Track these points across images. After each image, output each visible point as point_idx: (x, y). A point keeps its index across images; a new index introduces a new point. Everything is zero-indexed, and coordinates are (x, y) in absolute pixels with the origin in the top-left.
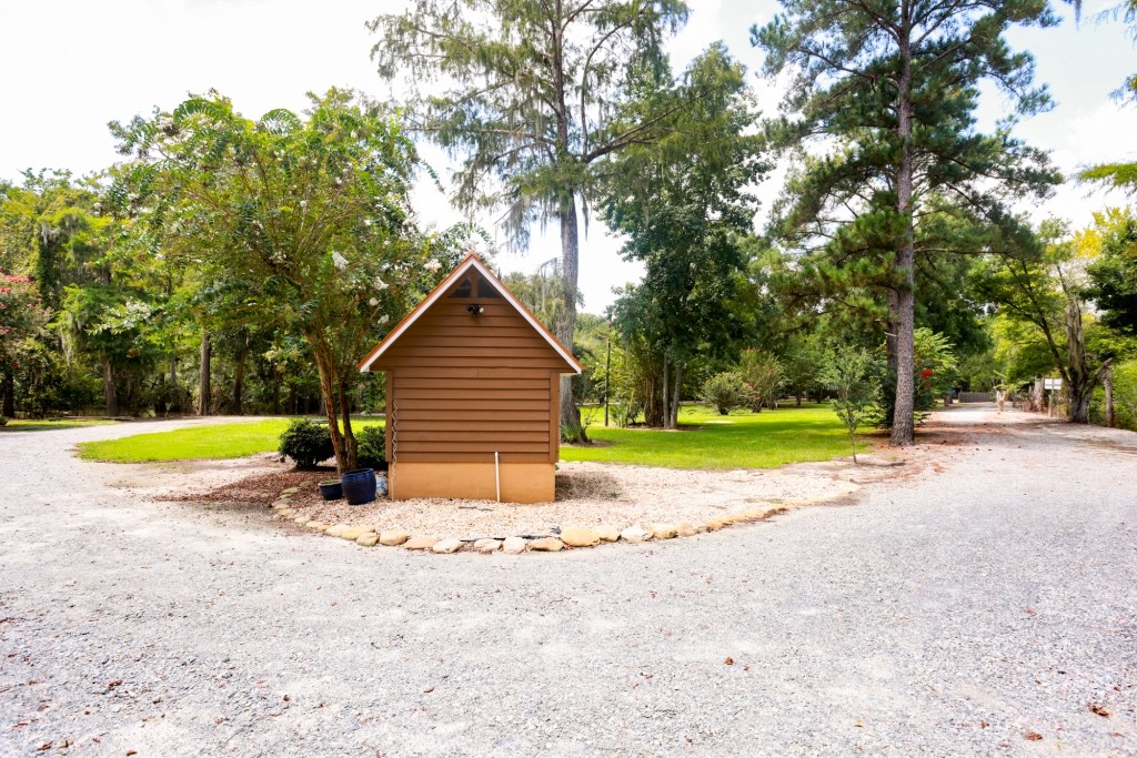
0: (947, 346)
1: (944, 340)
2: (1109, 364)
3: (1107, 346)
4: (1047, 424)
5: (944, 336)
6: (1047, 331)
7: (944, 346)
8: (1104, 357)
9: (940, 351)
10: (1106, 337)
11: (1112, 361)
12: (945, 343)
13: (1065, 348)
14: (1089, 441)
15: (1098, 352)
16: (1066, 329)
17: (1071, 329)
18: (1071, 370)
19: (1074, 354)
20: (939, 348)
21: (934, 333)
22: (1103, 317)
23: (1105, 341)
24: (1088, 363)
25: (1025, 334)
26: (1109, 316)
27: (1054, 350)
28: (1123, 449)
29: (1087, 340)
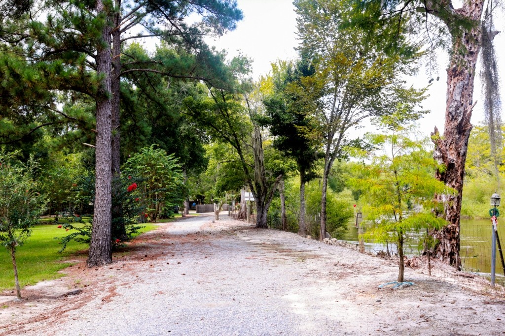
0: (178, 165)
1: (175, 160)
2: (279, 179)
3: (278, 166)
4: (241, 229)
5: (176, 156)
6: (239, 151)
7: (176, 166)
8: (276, 174)
9: (173, 170)
10: (277, 158)
11: (281, 177)
12: (177, 163)
13: (253, 166)
14: (263, 245)
15: (273, 169)
16: (251, 150)
17: (255, 150)
18: (257, 184)
19: (258, 171)
20: (171, 167)
21: (168, 154)
22: (275, 141)
23: (277, 161)
24: (267, 178)
25: (227, 154)
26: (279, 141)
27: (245, 168)
28: (283, 251)
29: (267, 161)
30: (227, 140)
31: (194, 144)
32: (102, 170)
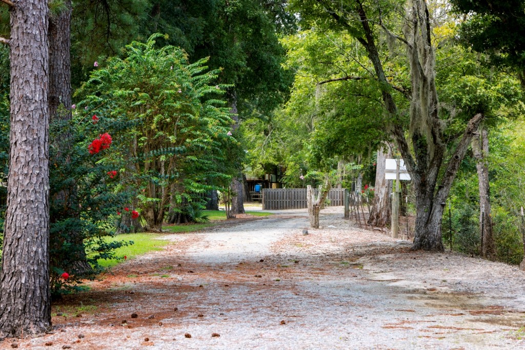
0: (216, 89)
1: (210, 76)
2: (475, 126)
3: (472, 90)
4: (375, 253)
5: (211, 66)
6: (373, 53)
7: (211, 89)
8: (468, 113)
9: (203, 100)
10: (470, 71)
11: (480, 120)
12: (212, 83)
13: (406, 92)
14: (430, 294)
15: (459, 100)
16: (403, 49)
17: (413, 50)
18: (416, 137)
19: (419, 104)
20: (199, 93)
21: (192, 60)
22: (464, 27)
23: (470, 79)
24: (443, 122)
25: (341, 59)
26: (475, 26)
27: (386, 95)
28: (480, 310)
29: (443, 78)
30: (339, 24)
31: (257, 33)
32: (26, 99)
